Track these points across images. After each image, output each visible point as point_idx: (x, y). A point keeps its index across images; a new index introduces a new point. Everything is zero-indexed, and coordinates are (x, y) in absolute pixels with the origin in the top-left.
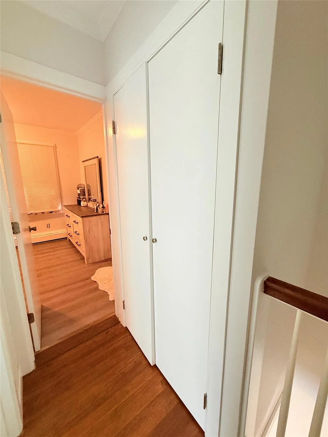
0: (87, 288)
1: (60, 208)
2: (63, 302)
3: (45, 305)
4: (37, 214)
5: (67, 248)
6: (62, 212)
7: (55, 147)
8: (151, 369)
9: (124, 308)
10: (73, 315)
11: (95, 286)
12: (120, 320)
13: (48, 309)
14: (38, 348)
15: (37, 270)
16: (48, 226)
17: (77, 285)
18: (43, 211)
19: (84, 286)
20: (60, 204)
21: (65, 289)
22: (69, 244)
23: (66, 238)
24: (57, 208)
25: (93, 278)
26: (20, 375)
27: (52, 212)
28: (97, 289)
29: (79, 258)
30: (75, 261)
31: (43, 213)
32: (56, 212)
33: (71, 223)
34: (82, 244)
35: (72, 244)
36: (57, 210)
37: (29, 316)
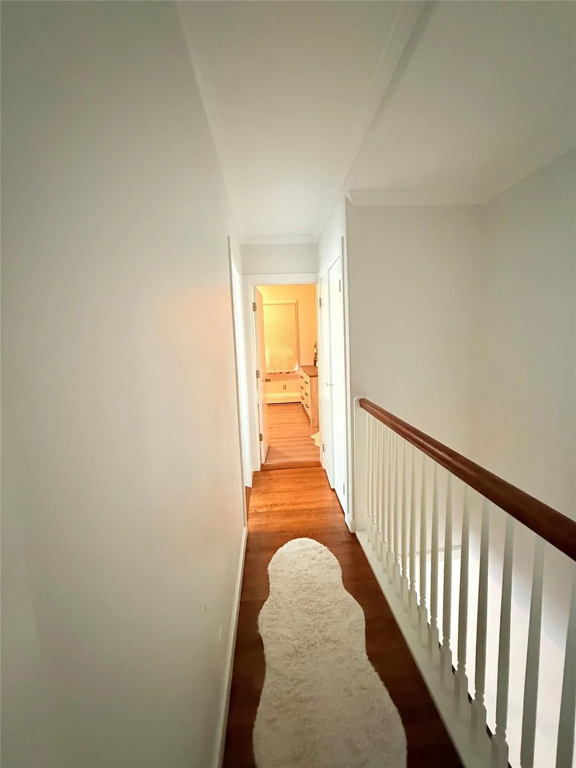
0: (306, 442)
1: (296, 368)
2: (283, 447)
3: (271, 445)
4: (276, 374)
5: (298, 412)
6: (298, 373)
7: (296, 304)
8: (331, 490)
9: (324, 451)
10: (288, 454)
11: (312, 442)
12: (322, 465)
13: (272, 448)
14: (263, 461)
15: (269, 425)
16: (285, 387)
17: (298, 439)
18: (281, 371)
19: (303, 440)
20: (297, 364)
22: (302, 408)
23: (300, 402)
24: (293, 368)
25: (312, 437)
26: (253, 470)
27: (289, 372)
28: (313, 444)
29: (306, 421)
30: (303, 423)
31: (281, 373)
32: (292, 372)
33: (304, 385)
34: (309, 405)
35: (304, 409)
36: (294, 370)
37: (261, 435)
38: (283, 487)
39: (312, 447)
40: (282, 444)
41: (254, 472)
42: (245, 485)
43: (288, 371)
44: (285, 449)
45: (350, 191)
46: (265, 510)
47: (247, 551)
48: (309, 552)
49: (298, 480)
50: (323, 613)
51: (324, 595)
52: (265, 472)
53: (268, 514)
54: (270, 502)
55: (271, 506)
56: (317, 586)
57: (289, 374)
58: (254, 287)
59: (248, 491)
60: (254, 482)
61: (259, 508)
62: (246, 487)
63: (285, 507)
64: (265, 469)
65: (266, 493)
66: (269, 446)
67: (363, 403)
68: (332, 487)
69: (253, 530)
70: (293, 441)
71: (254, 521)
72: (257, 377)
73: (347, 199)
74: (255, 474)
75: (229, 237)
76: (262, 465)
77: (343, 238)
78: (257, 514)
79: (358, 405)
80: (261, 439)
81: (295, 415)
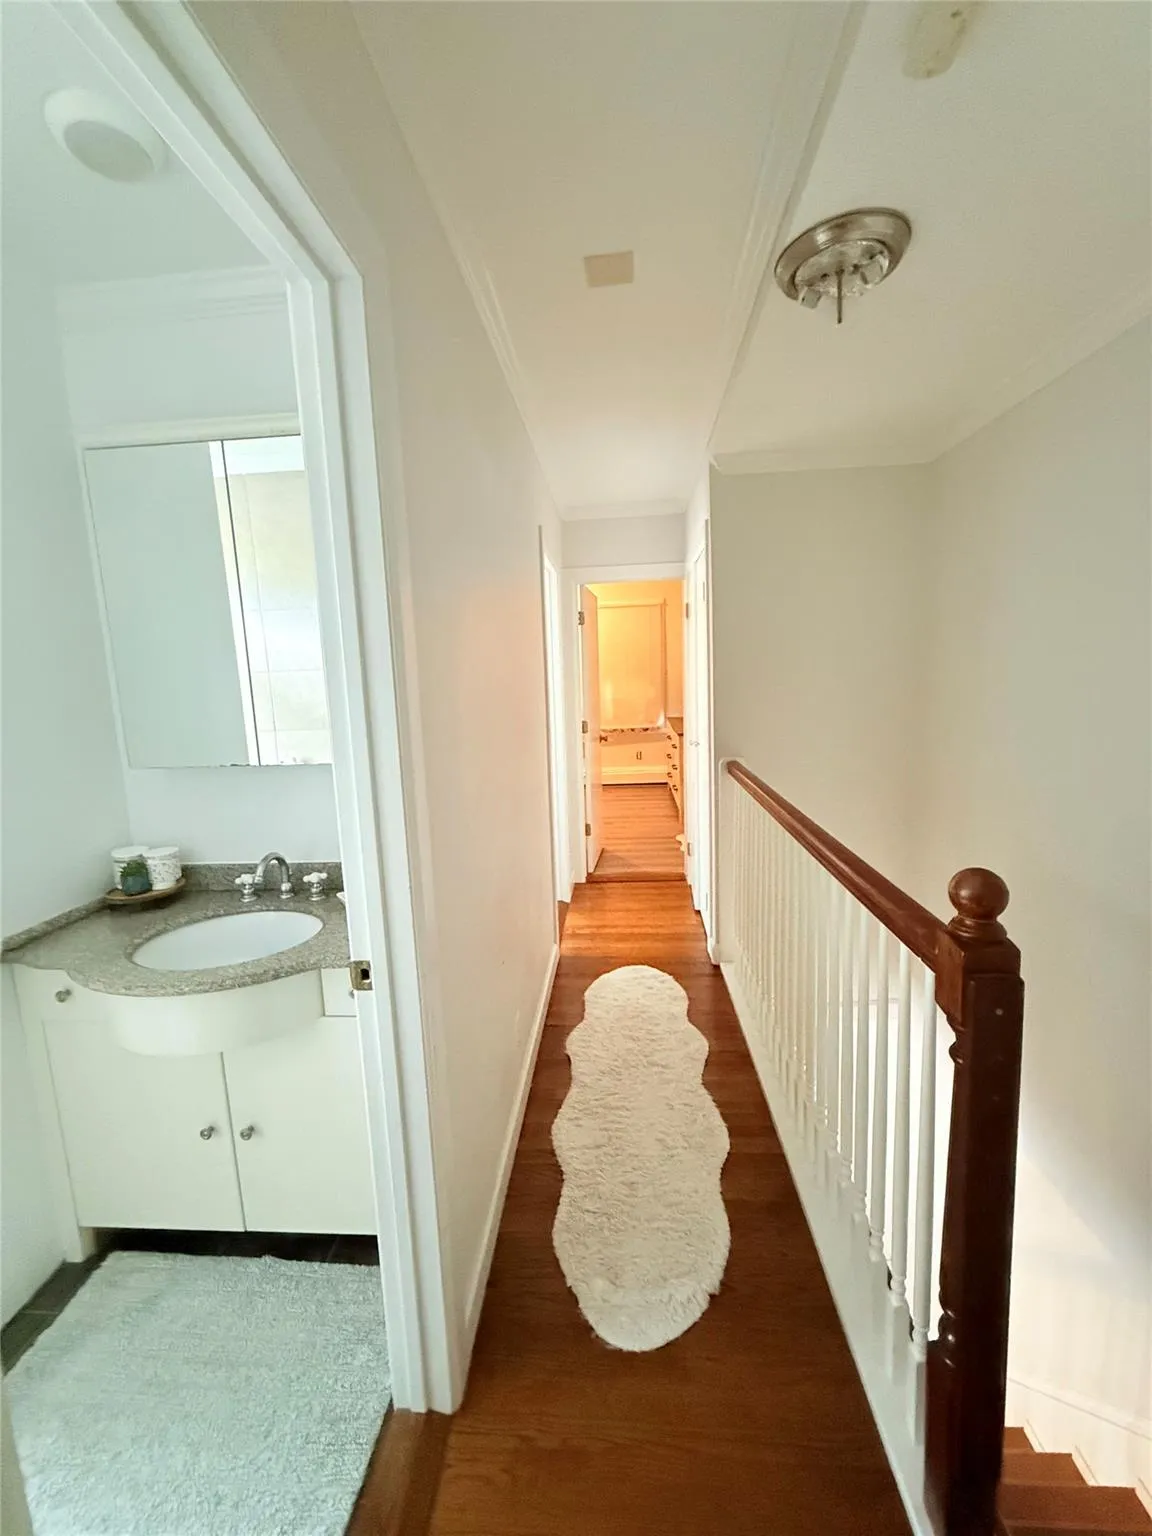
1: (661, 721)
2: (629, 851)
3: (607, 846)
5: (661, 799)
6: (663, 730)
7: (663, 606)
8: (694, 913)
10: (635, 862)
11: (676, 846)
12: (687, 878)
13: (608, 851)
14: (591, 870)
16: (639, 756)
17: (655, 841)
18: (633, 727)
19: (662, 843)
20: (662, 714)
21: (634, 841)
23: (666, 784)
24: (655, 720)
25: (678, 838)
26: (574, 880)
27: (647, 729)
28: (678, 849)
29: (673, 813)
31: (633, 730)
32: (653, 729)
33: (671, 751)
34: (678, 787)
35: (671, 795)
36: (655, 726)
37: (587, 827)
38: (620, 905)
39: (674, 853)
40: (629, 847)
41: (576, 884)
42: (559, 898)
43: (645, 726)
44: (630, 854)
45: (715, 458)
46: (587, 931)
47: (557, 976)
48: (643, 980)
49: (644, 897)
50: (653, 1040)
51: (657, 1025)
52: (593, 885)
53: (592, 937)
54: (595, 923)
55: (599, 927)
56: (650, 1015)
57: (648, 732)
58: (582, 586)
59: (563, 907)
60: (574, 897)
61: (579, 929)
62: (561, 902)
63: (619, 930)
64: (591, 879)
65: (592, 910)
66: (603, 851)
67: (733, 768)
68: (697, 908)
69: (567, 953)
70: (645, 843)
71: (568, 944)
72: (584, 732)
73: (711, 467)
74: (577, 887)
75: (540, 527)
76: (589, 874)
77: (707, 521)
78: (574, 936)
79: (726, 772)
80: (588, 833)
81: (656, 804)
